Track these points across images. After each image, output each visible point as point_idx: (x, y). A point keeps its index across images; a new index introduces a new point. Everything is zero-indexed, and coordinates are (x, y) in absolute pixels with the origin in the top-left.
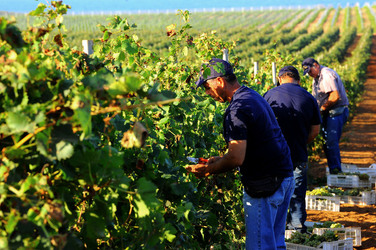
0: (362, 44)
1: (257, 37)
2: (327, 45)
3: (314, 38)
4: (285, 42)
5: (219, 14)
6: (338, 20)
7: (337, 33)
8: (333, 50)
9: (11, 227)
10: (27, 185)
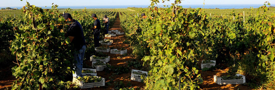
0: (116, 13)
6: (113, 10)
7: (113, 12)
8: (112, 14)
9: (37, 48)
10: (40, 40)
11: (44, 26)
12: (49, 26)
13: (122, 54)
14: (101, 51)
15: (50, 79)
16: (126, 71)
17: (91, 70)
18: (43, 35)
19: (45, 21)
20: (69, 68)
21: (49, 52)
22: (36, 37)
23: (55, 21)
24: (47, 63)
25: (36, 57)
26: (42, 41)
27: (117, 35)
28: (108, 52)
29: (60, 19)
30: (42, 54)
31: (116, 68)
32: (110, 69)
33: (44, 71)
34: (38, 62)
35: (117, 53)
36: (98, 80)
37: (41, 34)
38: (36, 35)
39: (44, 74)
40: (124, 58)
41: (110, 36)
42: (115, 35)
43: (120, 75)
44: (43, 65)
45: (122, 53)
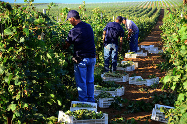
0: (158, 11)
1: (129, 9)
2: (148, 12)
3: (144, 10)
4: (136, 11)
5: (119, 3)
6: (152, 5)
7: (152, 8)
8: (149, 13)
9: (5, 61)
10: (10, 50)
11: (15, 30)
12: (22, 30)
13: (148, 84)
14: (111, 79)
15: (23, 104)
16: (146, 108)
17: (89, 103)
18: (12, 44)
19: (15, 23)
20: (53, 96)
21: (23, 67)
22: (3, 45)
23: (29, 23)
24: (20, 83)
25: (5, 73)
26: (12, 52)
27: (149, 55)
28: (124, 81)
29: (37, 21)
30: (12, 70)
31: (131, 104)
32: (121, 105)
33: (15, 95)
34: (7, 80)
35: (140, 83)
36: (98, 117)
37: (11, 42)
38: (3, 43)
39: (15, 99)
40: (151, 91)
41: (134, 56)
42: (145, 54)
43: (136, 113)
44: (14, 85)
45: (149, 82)
